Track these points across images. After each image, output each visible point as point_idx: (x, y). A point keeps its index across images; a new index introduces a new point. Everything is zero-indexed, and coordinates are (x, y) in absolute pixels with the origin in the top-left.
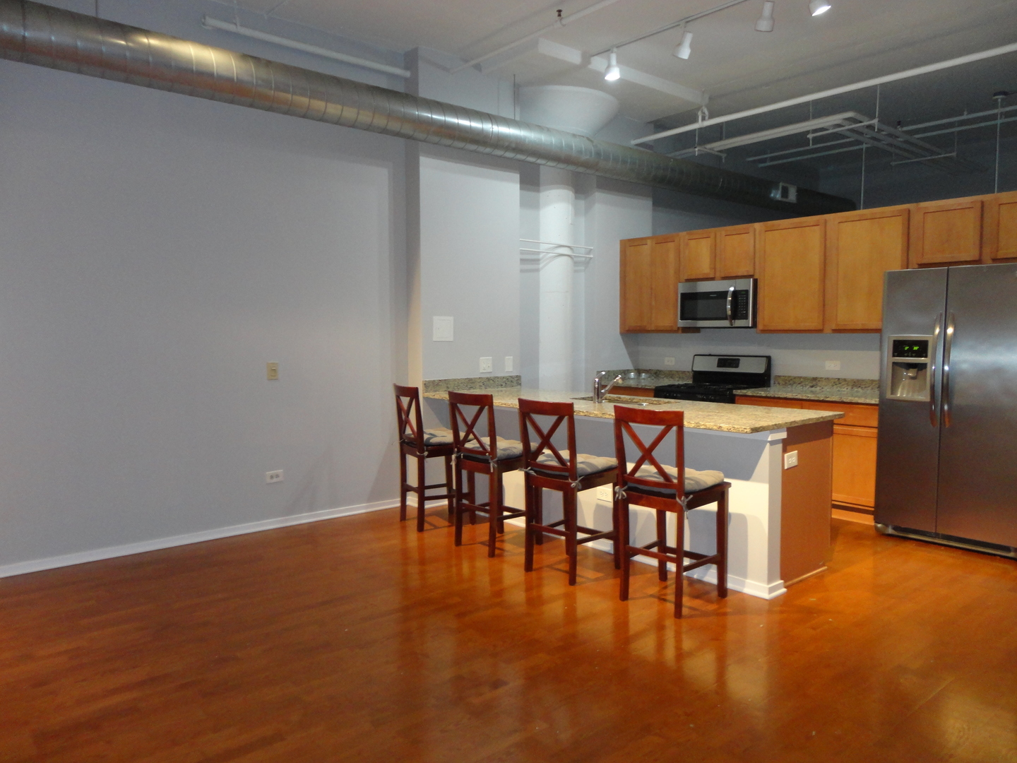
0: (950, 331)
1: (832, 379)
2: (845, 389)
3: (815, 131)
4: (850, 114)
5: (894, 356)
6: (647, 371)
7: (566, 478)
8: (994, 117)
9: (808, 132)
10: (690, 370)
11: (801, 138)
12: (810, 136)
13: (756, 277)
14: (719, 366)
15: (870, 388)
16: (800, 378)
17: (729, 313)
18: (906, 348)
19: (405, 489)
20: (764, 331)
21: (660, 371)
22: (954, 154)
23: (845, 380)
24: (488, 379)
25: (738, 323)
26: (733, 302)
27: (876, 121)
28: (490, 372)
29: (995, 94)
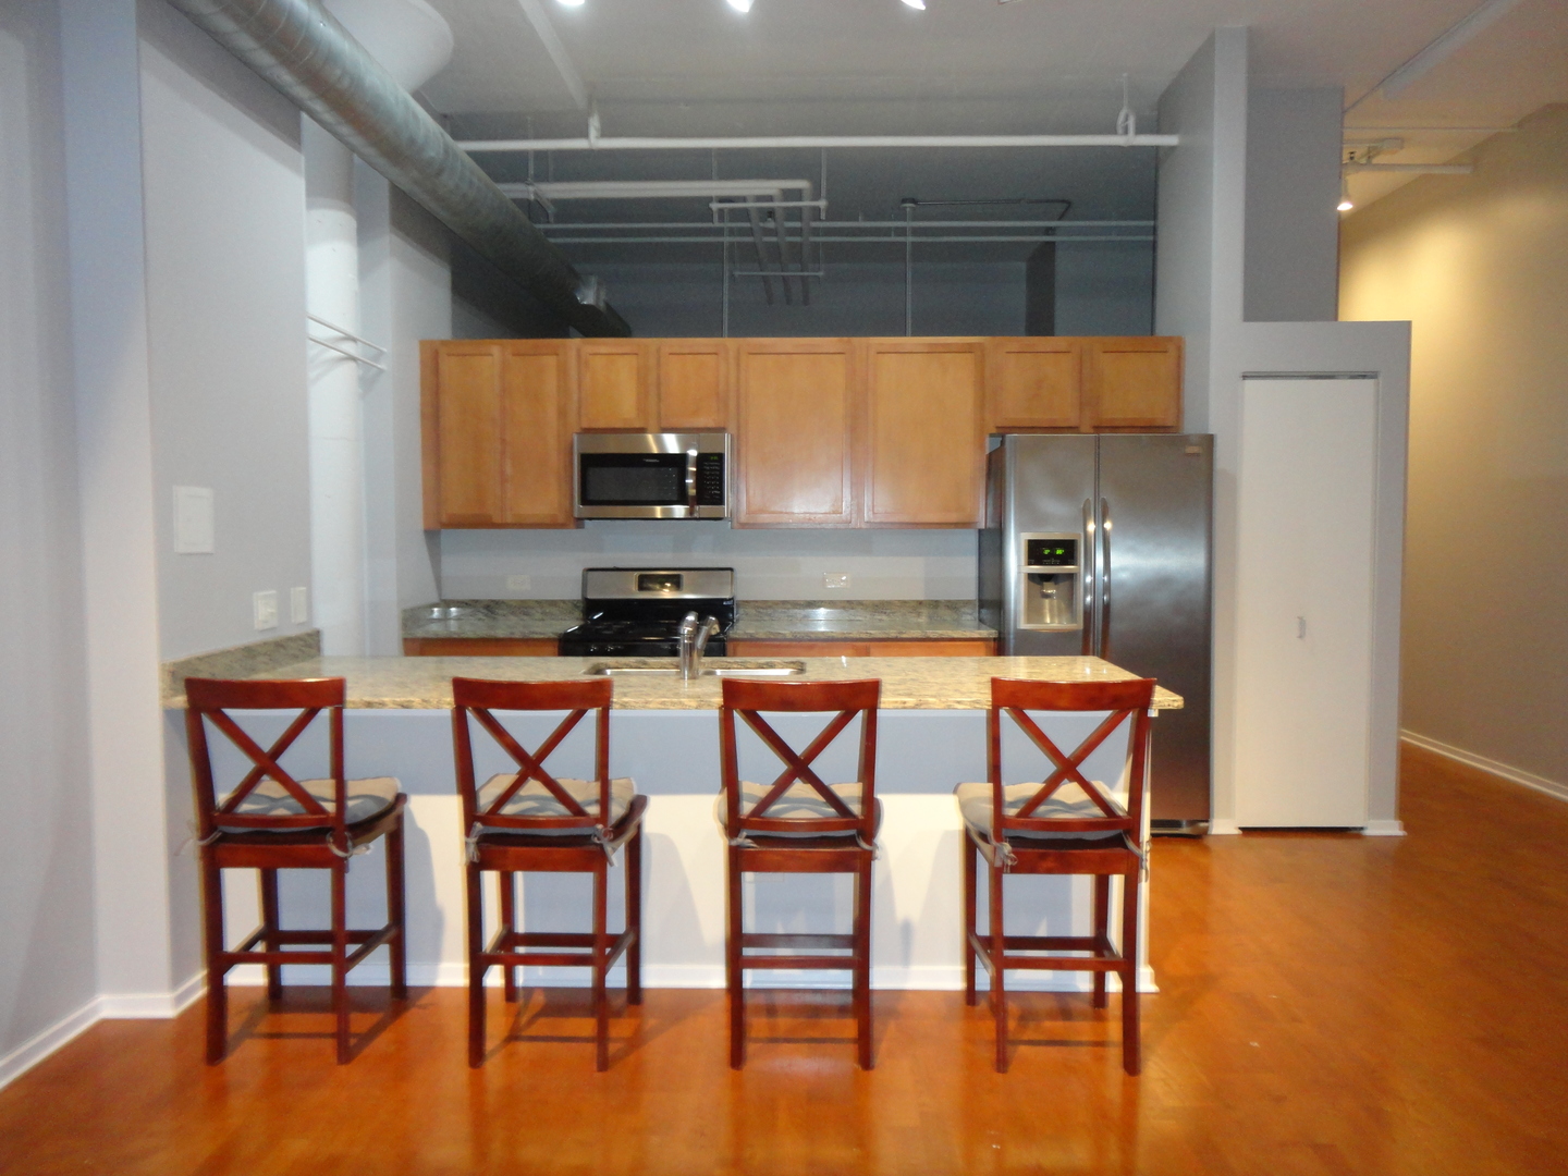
0: (1107, 525)
1: (840, 601)
2: (861, 618)
3: (722, 200)
4: (801, 184)
5: (1030, 564)
6: (460, 604)
8: (902, 232)
9: (710, 199)
10: (580, 598)
11: (697, 208)
12: (715, 206)
13: (731, 432)
14: (641, 588)
15: (898, 614)
17: (692, 492)
18: (1047, 552)
20: (744, 526)
21: (497, 603)
22: (821, 274)
23: (860, 603)
24: (279, 644)
25: (704, 510)
26: (699, 476)
27: (822, 204)
28: (272, 629)
29: (904, 201)
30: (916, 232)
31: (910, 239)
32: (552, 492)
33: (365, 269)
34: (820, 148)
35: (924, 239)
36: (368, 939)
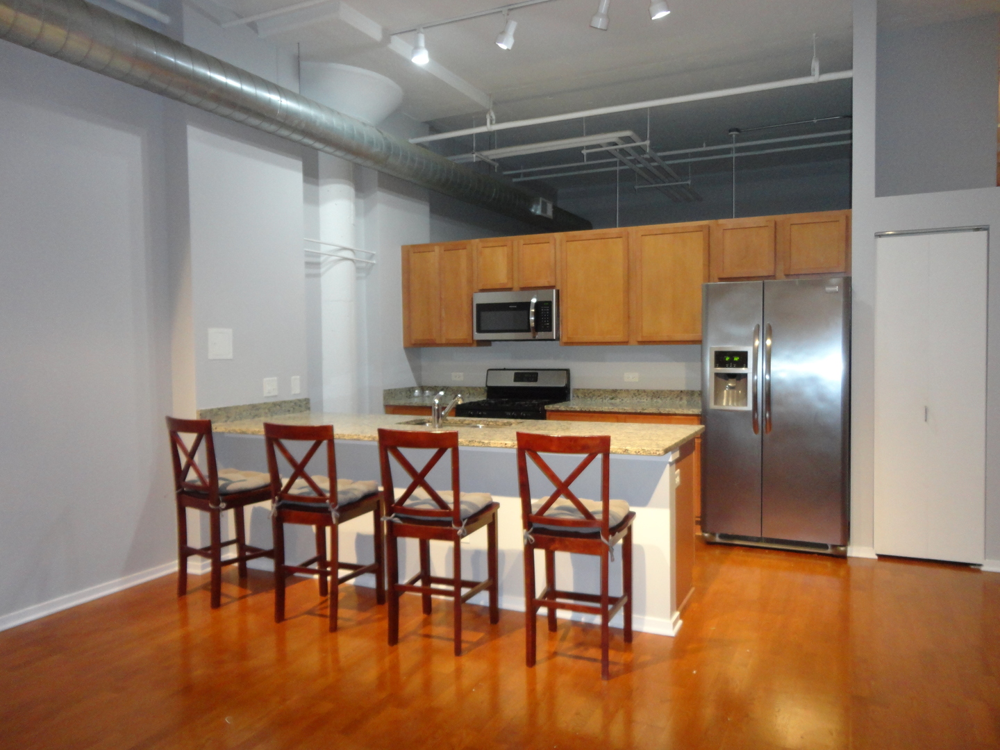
0: (769, 342)
1: (632, 390)
2: (645, 400)
3: (588, 147)
4: (628, 133)
5: (716, 366)
6: (428, 388)
7: (449, 524)
8: (728, 151)
9: (582, 148)
10: (485, 386)
11: (575, 154)
12: (585, 152)
13: (558, 288)
14: (516, 380)
15: (669, 398)
16: (599, 390)
17: (532, 324)
18: (727, 359)
19: (185, 553)
20: (567, 344)
21: (447, 388)
22: (689, 182)
23: (644, 391)
24: (275, 404)
25: (541, 335)
26: (536, 314)
27: (647, 143)
28: (276, 396)
29: (730, 131)
30: (739, 150)
31: (732, 155)
32: (462, 328)
34: (646, 109)
35: (743, 154)
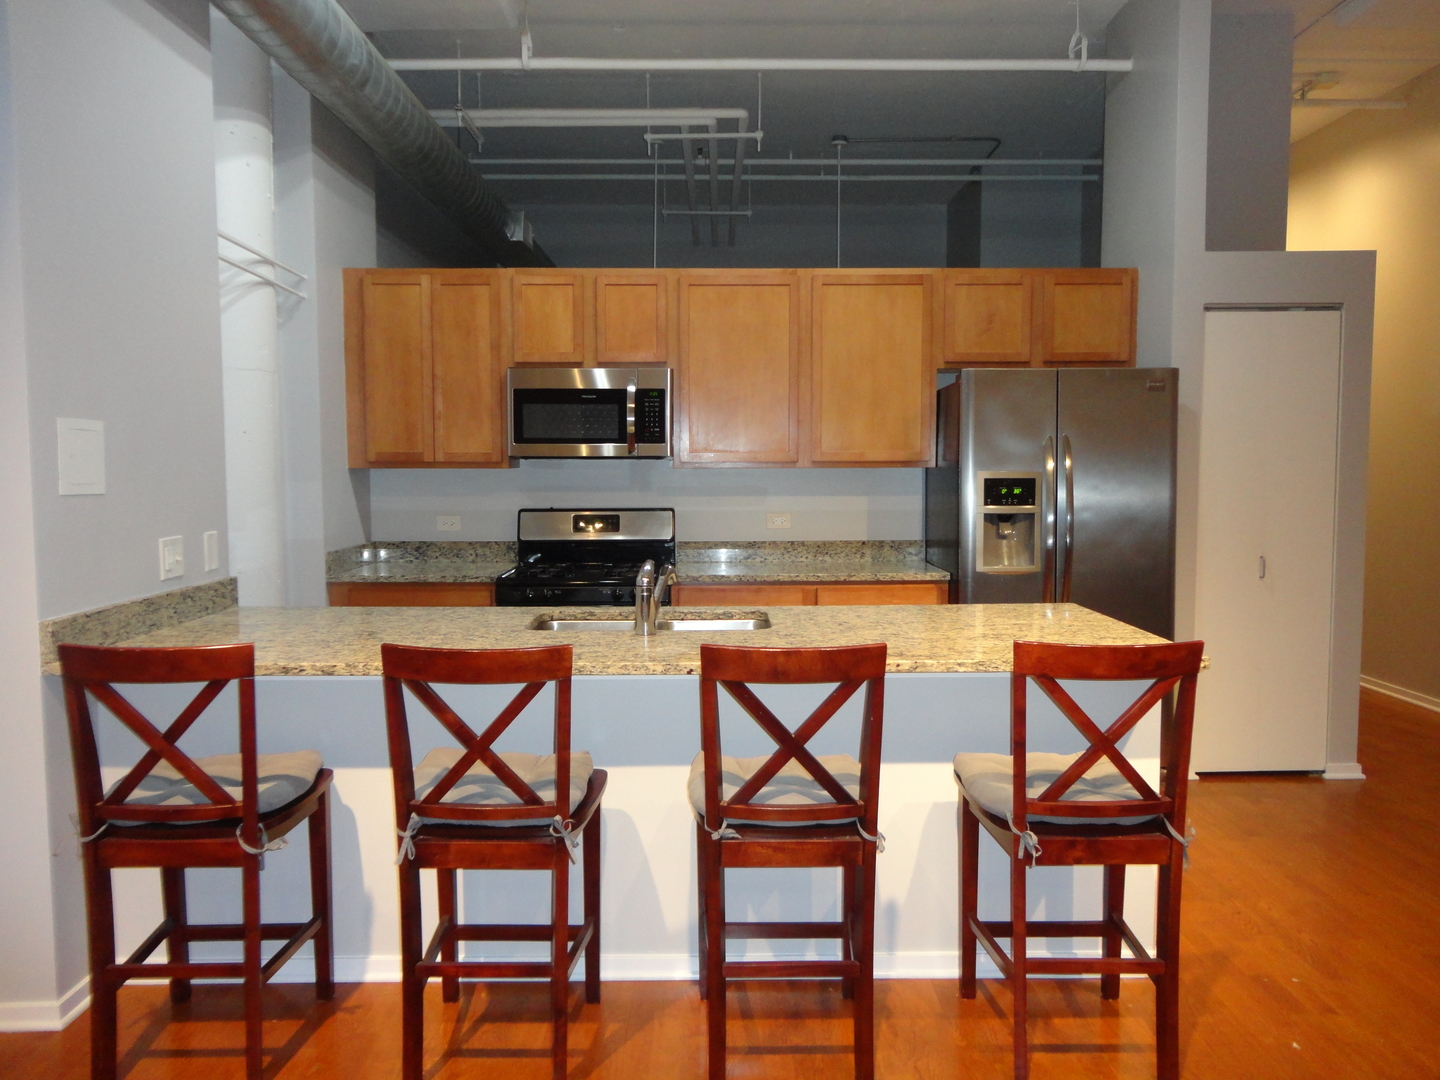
0: (1068, 463)
1: (782, 542)
2: (803, 559)
3: (656, 130)
5: (986, 504)
6: (387, 545)
8: (831, 170)
9: (643, 130)
10: (514, 539)
12: (649, 137)
13: (674, 365)
14: (577, 529)
17: (631, 429)
18: (1004, 491)
20: (685, 465)
21: (429, 545)
22: (749, 213)
23: (803, 544)
24: (186, 595)
25: (643, 448)
26: (638, 412)
27: (759, 135)
28: (179, 578)
29: (835, 138)
30: (847, 170)
31: (840, 178)
32: (486, 430)
33: (283, 189)
35: (853, 178)
36: (291, 934)
